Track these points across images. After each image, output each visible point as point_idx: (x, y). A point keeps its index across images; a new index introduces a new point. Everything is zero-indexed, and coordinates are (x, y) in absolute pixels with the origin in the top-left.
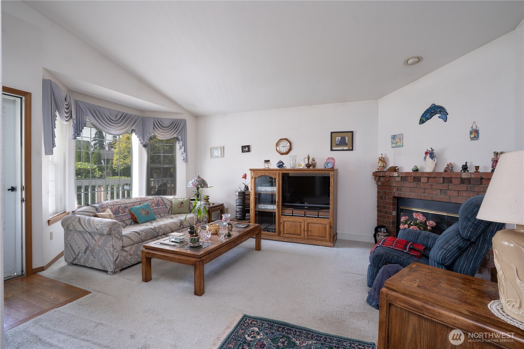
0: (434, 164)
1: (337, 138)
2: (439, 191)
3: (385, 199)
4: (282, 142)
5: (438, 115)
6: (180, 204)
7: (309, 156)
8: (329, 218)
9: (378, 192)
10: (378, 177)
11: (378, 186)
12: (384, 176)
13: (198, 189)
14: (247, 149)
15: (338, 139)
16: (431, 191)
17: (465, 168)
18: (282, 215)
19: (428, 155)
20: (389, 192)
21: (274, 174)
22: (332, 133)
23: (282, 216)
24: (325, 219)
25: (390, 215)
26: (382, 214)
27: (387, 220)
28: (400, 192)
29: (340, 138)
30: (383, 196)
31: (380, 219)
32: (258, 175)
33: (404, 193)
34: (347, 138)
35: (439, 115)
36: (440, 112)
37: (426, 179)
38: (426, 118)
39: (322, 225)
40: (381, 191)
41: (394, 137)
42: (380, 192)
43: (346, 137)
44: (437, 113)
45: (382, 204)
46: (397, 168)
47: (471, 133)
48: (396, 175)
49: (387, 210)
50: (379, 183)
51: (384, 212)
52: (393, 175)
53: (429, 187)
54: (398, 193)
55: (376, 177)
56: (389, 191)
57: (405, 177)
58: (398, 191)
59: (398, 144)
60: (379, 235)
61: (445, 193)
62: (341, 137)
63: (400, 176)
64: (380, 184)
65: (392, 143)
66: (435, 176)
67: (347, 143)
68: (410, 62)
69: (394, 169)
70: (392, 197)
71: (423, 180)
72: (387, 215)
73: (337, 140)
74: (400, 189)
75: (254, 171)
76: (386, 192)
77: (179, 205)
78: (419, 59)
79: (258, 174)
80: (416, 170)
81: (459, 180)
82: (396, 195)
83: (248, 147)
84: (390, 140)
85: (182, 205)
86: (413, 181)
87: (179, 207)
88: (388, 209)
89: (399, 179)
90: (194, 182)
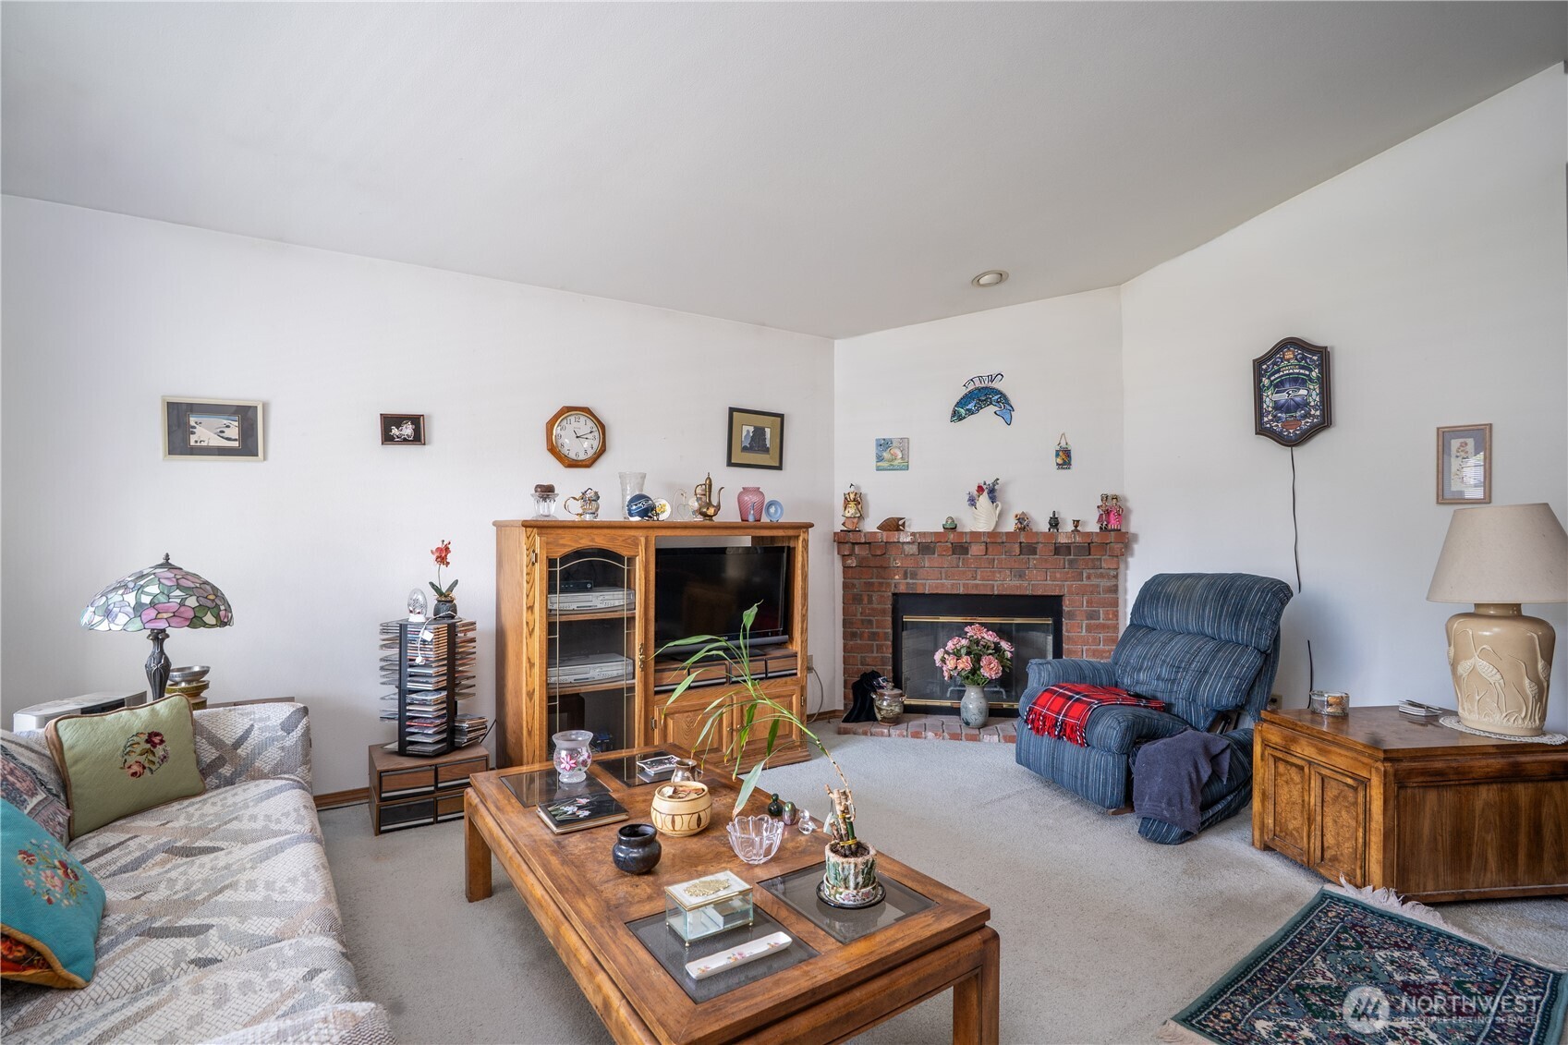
0: (997, 512)
1: (745, 428)
2: (1008, 572)
3: (870, 601)
4: (572, 418)
5: (992, 409)
6: (138, 749)
7: (709, 478)
8: (796, 674)
9: (845, 586)
10: (850, 545)
11: (846, 568)
12: (869, 543)
13: (159, 637)
14: (408, 430)
15: (748, 431)
16: (989, 574)
17: (1054, 522)
18: (657, 693)
19: (985, 493)
20: (880, 583)
21: (629, 541)
22: (732, 410)
23: (658, 697)
24: (789, 678)
25: (885, 640)
26: (859, 642)
27: (875, 655)
28: (911, 581)
29: (752, 429)
30: (861, 595)
31: (854, 657)
32: (564, 545)
33: (924, 581)
34: (768, 430)
35: (997, 409)
36: (998, 402)
37: (983, 547)
38: (967, 410)
39: (782, 699)
40: (856, 581)
41: (884, 445)
42: (854, 585)
43: (766, 429)
44: (991, 403)
45: (859, 615)
46: (901, 522)
47: (1057, 455)
48: (909, 539)
49: (874, 630)
50: (849, 561)
51: (866, 635)
52: (899, 538)
53: (987, 565)
54: (908, 584)
55: (841, 545)
56: (880, 580)
57: (926, 546)
58: (906, 579)
59: (896, 463)
60: (883, 695)
61: (1020, 576)
62: (755, 427)
63: (919, 541)
64: (852, 562)
65: (880, 458)
66: (1005, 540)
67: (768, 446)
68: (982, 281)
69: (894, 525)
70: (890, 594)
71: (976, 550)
72: (875, 643)
73: (744, 433)
74: (911, 574)
75: (544, 531)
76: (872, 584)
77: (132, 759)
78: (1001, 277)
79: (561, 542)
80: (952, 528)
81: (1053, 548)
82: (902, 589)
83: (416, 420)
84: (873, 450)
85: (159, 751)
86: (950, 553)
87: (136, 768)
88: (877, 627)
89: (914, 549)
90: (162, 599)
